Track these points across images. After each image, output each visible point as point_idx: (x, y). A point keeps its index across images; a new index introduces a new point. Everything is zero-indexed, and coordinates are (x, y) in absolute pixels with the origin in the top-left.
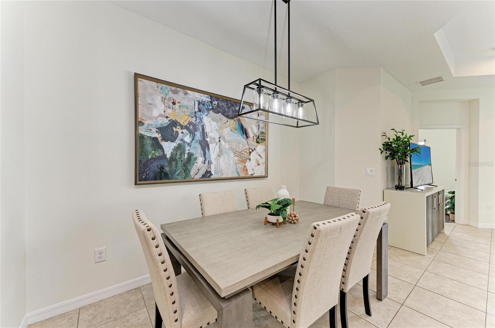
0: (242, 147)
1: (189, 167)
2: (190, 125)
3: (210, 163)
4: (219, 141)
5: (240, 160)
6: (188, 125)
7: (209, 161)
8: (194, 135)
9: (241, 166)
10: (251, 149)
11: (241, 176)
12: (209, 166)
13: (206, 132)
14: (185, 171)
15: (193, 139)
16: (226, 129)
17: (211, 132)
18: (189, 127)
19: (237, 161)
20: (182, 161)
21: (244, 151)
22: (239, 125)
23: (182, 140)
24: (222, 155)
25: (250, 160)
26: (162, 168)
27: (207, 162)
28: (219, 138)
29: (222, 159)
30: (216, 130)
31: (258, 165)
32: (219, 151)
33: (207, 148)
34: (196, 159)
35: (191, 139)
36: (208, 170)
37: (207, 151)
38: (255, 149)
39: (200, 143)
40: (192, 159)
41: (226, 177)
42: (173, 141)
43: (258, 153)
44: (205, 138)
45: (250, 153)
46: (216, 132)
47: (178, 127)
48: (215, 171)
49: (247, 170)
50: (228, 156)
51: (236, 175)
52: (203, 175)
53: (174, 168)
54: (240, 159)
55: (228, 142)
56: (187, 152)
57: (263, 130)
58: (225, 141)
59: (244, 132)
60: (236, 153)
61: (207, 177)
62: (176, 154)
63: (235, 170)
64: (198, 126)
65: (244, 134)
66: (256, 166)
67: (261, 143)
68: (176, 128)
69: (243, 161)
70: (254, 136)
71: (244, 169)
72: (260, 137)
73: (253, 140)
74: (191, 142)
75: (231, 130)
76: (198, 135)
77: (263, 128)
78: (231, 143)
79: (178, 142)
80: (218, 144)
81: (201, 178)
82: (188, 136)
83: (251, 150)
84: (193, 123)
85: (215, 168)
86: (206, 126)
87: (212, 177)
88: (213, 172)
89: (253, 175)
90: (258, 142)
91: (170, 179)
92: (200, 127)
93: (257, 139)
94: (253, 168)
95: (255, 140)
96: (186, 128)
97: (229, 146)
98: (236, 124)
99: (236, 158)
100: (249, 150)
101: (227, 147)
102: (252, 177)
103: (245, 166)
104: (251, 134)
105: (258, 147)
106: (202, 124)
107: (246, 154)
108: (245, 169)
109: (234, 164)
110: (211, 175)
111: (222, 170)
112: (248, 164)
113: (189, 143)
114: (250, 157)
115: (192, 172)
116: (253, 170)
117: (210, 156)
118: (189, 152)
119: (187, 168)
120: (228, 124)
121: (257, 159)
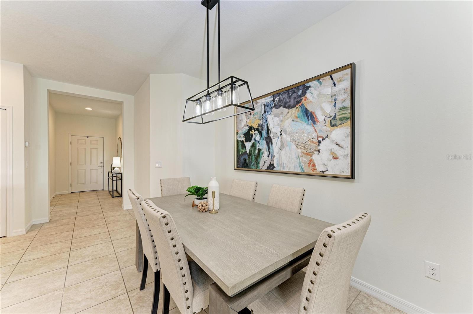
0: (306, 137)
1: (259, 160)
2: (259, 127)
3: (273, 156)
4: (281, 135)
5: (304, 153)
6: (258, 127)
7: (272, 155)
8: (262, 134)
9: (306, 159)
10: (320, 137)
11: (306, 172)
12: (272, 159)
13: (270, 130)
14: (256, 163)
15: (261, 138)
16: (287, 121)
17: (274, 128)
18: (258, 128)
19: (301, 154)
20: (255, 155)
21: (310, 141)
22: (302, 110)
23: (255, 139)
24: (284, 148)
25: (319, 152)
26: (245, 160)
27: (270, 156)
28: (280, 132)
29: (283, 152)
30: (278, 125)
31: (335, 158)
32: (281, 144)
33: (270, 144)
34: (263, 153)
35: (260, 137)
36: (272, 163)
37: (270, 146)
38: (327, 136)
39: (266, 139)
40: (261, 154)
41: (287, 171)
42: (250, 141)
43: (333, 141)
44: (269, 135)
45: (319, 142)
46: (277, 127)
47: (252, 130)
48: (277, 164)
49: (314, 165)
50: (290, 149)
51: (299, 171)
52: (268, 167)
53: (251, 161)
54: (305, 151)
55: (289, 134)
56: (257, 148)
57: (343, 104)
58: (286, 134)
59: (309, 116)
60: (299, 144)
61: (271, 170)
62: (252, 150)
63: (298, 165)
64: (264, 126)
65: (309, 120)
66: (330, 160)
67: (341, 124)
68: (251, 131)
69: (309, 154)
70: (326, 118)
71: (310, 163)
72: (337, 117)
73: (325, 123)
74: (260, 140)
75: (293, 120)
76: (264, 133)
77: (344, 101)
78: (293, 134)
79: (253, 141)
80: (280, 138)
81: (267, 169)
82: (258, 135)
83: (320, 139)
84: (261, 124)
85: (277, 162)
86: (270, 124)
87: (275, 169)
88: (275, 165)
89: (325, 173)
90: (334, 125)
91: (249, 168)
92: (265, 126)
93: (332, 121)
94: (326, 163)
95: (328, 123)
96: (257, 129)
97: (291, 137)
98: (298, 111)
99: (300, 150)
100: (318, 139)
101: (289, 139)
102: (323, 175)
103: (311, 160)
104: (320, 117)
105: (334, 132)
106: (267, 123)
107: (312, 144)
108: (312, 163)
109: (296, 157)
110: (274, 167)
111: (283, 163)
112: (316, 157)
113: (259, 141)
114: (319, 148)
115: (261, 164)
116: (325, 165)
117: (273, 150)
118: (258, 148)
119: (257, 161)
120: (289, 115)
121: (331, 150)
